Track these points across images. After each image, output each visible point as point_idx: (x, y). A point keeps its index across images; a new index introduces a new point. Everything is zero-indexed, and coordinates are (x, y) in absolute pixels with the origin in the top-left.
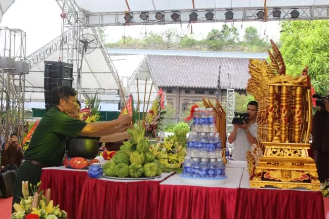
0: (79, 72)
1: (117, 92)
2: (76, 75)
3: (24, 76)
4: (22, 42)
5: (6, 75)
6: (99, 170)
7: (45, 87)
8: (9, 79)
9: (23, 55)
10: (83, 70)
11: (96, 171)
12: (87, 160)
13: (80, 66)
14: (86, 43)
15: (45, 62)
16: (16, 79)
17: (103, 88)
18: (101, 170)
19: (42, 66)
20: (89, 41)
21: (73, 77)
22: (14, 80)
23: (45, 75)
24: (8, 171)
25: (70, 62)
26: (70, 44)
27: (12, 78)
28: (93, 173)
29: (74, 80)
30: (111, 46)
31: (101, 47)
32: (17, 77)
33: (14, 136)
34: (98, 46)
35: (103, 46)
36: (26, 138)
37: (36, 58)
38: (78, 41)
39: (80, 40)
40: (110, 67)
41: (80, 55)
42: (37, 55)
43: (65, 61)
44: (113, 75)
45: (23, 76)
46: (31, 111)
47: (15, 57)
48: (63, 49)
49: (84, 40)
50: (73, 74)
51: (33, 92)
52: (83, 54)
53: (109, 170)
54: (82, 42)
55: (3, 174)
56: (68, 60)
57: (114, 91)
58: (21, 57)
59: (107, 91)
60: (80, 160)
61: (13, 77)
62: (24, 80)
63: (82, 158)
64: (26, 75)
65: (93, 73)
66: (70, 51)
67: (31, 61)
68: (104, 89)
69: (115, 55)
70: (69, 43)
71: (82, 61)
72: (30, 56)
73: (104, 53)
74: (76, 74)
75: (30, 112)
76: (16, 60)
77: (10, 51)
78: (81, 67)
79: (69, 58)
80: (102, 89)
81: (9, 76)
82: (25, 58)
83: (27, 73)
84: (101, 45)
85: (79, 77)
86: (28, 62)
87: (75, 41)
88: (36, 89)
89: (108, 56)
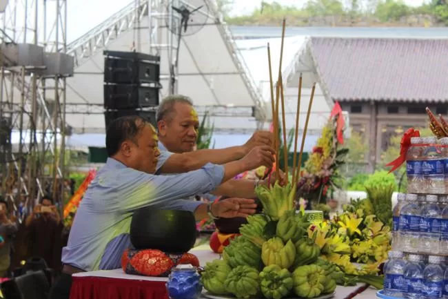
0: (172, 73)
1: (250, 111)
2: (166, 79)
3: (65, 80)
4: (58, 13)
5: (28, 79)
6: (190, 281)
7: (107, 104)
8: (36, 88)
9: (61, 40)
10: (181, 68)
11: (184, 284)
12: (171, 256)
13: (175, 59)
14: (185, 13)
15: (105, 53)
16: (50, 88)
17: (222, 103)
18: (197, 282)
19: (100, 62)
20: (191, 10)
21: (161, 82)
22: (44, 89)
23: (106, 80)
24: (29, 273)
25: (154, 53)
26: (155, 17)
27: (40, 85)
28: (178, 289)
29: (162, 88)
30: (240, 22)
31: (217, 23)
32: (50, 82)
33: (46, 201)
34: (210, 21)
35: (221, 20)
36: (70, 205)
37: (87, 45)
38: (170, 9)
39: (174, 8)
40: (236, 62)
41: (175, 37)
42: (90, 40)
43: (145, 50)
44: (242, 77)
45: (61, 81)
46: (87, 151)
47: (45, 45)
48: (139, 28)
49: (183, 7)
50: (161, 77)
51: (88, 113)
52: (180, 35)
53: (214, 281)
54: (178, 11)
55: (17, 279)
56: (151, 48)
57: (245, 109)
58: (57, 43)
59: (230, 111)
60: (155, 256)
61: (44, 84)
62: (64, 90)
63: (158, 253)
64: (68, 79)
65: (202, 74)
66: (155, 30)
67: (79, 51)
68: (225, 107)
69: (247, 38)
70: (153, 14)
71: (178, 49)
72: (76, 42)
73: (223, 33)
74: (168, 76)
75: (84, 153)
76: (49, 49)
77: (36, 31)
78: (177, 62)
79: (153, 45)
80: (220, 106)
81: (35, 82)
82: (65, 45)
83: (70, 76)
84: (218, 19)
85: (173, 81)
86: (73, 55)
87: (165, 9)
88: (93, 107)
89: (232, 41)
